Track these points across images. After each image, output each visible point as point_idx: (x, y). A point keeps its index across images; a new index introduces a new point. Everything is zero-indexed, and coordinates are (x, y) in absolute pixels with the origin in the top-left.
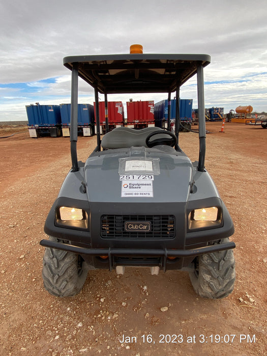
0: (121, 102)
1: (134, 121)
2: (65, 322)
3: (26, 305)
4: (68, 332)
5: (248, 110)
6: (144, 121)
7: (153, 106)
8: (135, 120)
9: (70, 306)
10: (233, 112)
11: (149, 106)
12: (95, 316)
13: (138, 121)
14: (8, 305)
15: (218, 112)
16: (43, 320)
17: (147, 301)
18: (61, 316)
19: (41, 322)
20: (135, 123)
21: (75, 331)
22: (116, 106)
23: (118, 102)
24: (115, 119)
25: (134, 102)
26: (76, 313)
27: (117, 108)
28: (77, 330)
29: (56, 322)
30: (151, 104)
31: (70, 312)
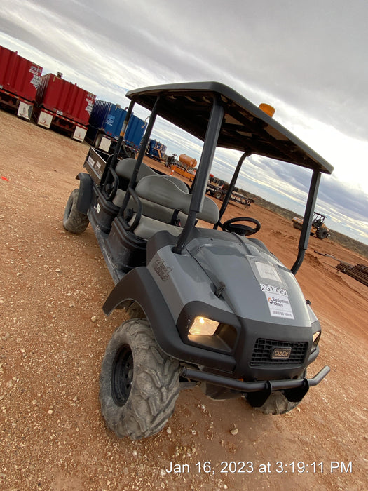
0: (41, 68)
1: (54, 110)
2: (142, 473)
3: (67, 460)
4: (155, 487)
5: (192, 163)
6: (71, 117)
7: (94, 103)
8: (57, 108)
9: (134, 449)
10: (175, 157)
11: (87, 100)
12: (173, 456)
13: (61, 114)
14: (31, 467)
15: (159, 148)
16: (111, 479)
17: (214, 425)
18: (132, 466)
19: (109, 483)
20: (55, 113)
21: (163, 484)
22: (31, 71)
23: (36, 66)
24: (21, 91)
25: (64, 81)
26: (148, 456)
27: (32, 76)
28: (164, 481)
29: (130, 477)
30: (90, 99)
31: (139, 457)
